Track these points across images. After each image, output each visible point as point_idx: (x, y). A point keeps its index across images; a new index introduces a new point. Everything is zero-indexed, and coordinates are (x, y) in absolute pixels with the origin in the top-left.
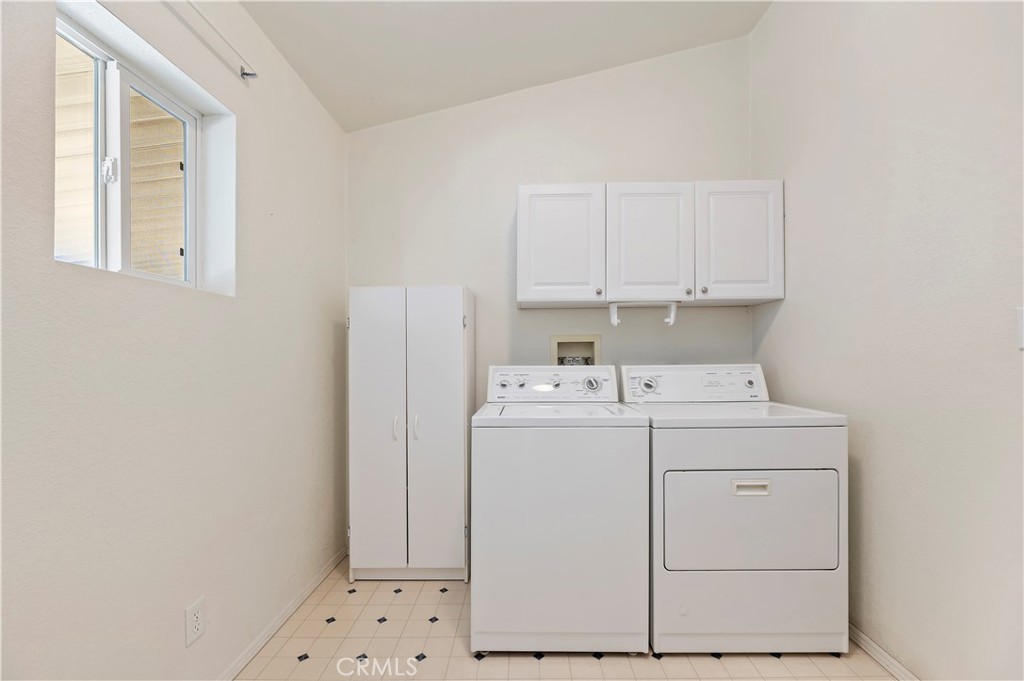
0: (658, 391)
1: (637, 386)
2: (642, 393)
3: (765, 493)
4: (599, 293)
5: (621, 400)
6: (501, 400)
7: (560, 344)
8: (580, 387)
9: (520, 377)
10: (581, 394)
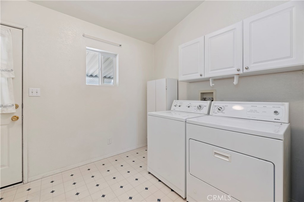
0: (224, 112)
1: (216, 109)
2: (217, 112)
3: (228, 160)
4: (201, 75)
5: (209, 113)
6: (174, 110)
7: (202, 93)
8: (196, 108)
9: (180, 104)
10: (195, 110)
